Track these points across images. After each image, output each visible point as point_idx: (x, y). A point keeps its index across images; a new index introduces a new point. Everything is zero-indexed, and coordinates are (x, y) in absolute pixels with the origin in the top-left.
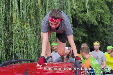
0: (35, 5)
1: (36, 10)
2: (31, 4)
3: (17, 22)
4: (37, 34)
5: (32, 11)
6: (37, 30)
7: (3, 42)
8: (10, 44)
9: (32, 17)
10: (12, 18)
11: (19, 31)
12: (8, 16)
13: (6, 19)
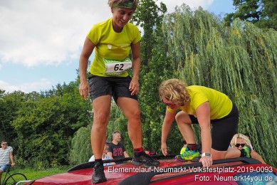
0: (266, 69)
1: (268, 75)
2: (259, 69)
3: (240, 95)
4: (275, 106)
5: (261, 78)
9: (263, 85)
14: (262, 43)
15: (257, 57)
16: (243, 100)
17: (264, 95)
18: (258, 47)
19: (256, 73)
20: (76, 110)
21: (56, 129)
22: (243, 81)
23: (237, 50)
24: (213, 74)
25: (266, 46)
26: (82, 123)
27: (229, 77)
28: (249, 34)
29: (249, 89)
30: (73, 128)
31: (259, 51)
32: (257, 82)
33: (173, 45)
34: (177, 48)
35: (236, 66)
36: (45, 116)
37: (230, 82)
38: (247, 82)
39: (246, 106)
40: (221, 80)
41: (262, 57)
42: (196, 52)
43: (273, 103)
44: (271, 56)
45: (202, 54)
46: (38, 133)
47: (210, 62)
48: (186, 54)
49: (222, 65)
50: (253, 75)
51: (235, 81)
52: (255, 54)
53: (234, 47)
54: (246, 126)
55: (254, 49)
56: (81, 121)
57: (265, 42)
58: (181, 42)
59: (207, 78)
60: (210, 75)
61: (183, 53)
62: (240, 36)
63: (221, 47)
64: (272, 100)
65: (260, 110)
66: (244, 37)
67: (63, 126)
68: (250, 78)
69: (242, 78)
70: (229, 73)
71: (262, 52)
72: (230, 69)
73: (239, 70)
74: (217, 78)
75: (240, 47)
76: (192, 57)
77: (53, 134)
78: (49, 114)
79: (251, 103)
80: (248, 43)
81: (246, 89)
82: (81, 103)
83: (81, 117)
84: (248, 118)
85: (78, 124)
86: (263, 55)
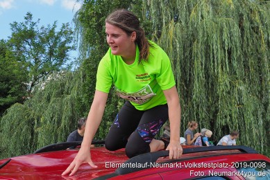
0: (257, 51)
1: (259, 59)
2: (249, 50)
3: (224, 80)
4: (262, 96)
5: (251, 61)
6: (262, 89)
7: (204, 109)
8: (217, 111)
9: (252, 70)
12: (211, 72)
13: (207, 76)
14: (257, 18)
15: (249, 35)
16: (227, 86)
17: (251, 82)
18: (252, 22)
19: (245, 54)
20: (7, 80)
22: (230, 62)
23: (228, 24)
24: (195, 50)
25: (262, 22)
26: (15, 98)
27: (213, 57)
28: (244, 5)
29: (235, 73)
31: (253, 28)
32: (246, 66)
33: (148, 7)
34: (153, 12)
35: (223, 43)
37: (214, 62)
38: (235, 64)
39: (229, 93)
40: (204, 58)
41: (255, 35)
42: (177, 20)
43: (260, 92)
44: (266, 36)
45: (183, 23)
47: (193, 35)
48: (164, 21)
49: (207, 40)
50: (242, 57)
51: (219, 61)
52: (247, 31)
53: (224, 19)
54: (226, 117)
55: (247, 25)
56: (13, 94)
57: (261, 18)
58: (158, 4)
59: (187, 54)
60: (191, 51)
61: (160, 20)
62: (232, 6)
63: (209, 17)
64: (259, 89)
65: (245, 99)
66: (237, 8)
68: (239, 60)
69: (229, 58)
70: (215, 52)
71: (255, 29)
72: (216, 46)
73: (226, 48)
74: (199, 55)
75: (231, 19)
76: (171, 25)
79: (236, 90)
80: (241, 16)
81: (233, 72)
82: (15, 71)
83: (13, 89)
84: (230, 108)
85: (9, 99)
86: (257, 33)
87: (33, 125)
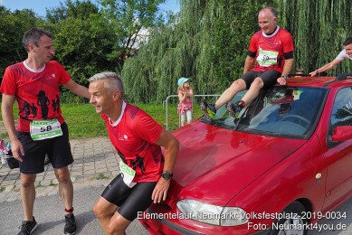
7: (306, 56)
8: (315, 59)
10: (318, 23)
11: (329, 41)
12: (314, 22)
13: (311, 26)
16: (328, 34)
19: (348, 3)
21: (88, 60)
24: (300, 1)
27: (318, 7)
29: (337, 22)
30: (109, 59)
32: (347, 14)
36: (73, 44)
37: (318, 12)
40: (309, 8)
46: (65, 64)
50: (345, 5)
59: (291, 5)
60: (296, 1)
67: (96, 55)
70: (320, 2)
77: (85, 65)
78: (77, 41)
87: (148, 75)
